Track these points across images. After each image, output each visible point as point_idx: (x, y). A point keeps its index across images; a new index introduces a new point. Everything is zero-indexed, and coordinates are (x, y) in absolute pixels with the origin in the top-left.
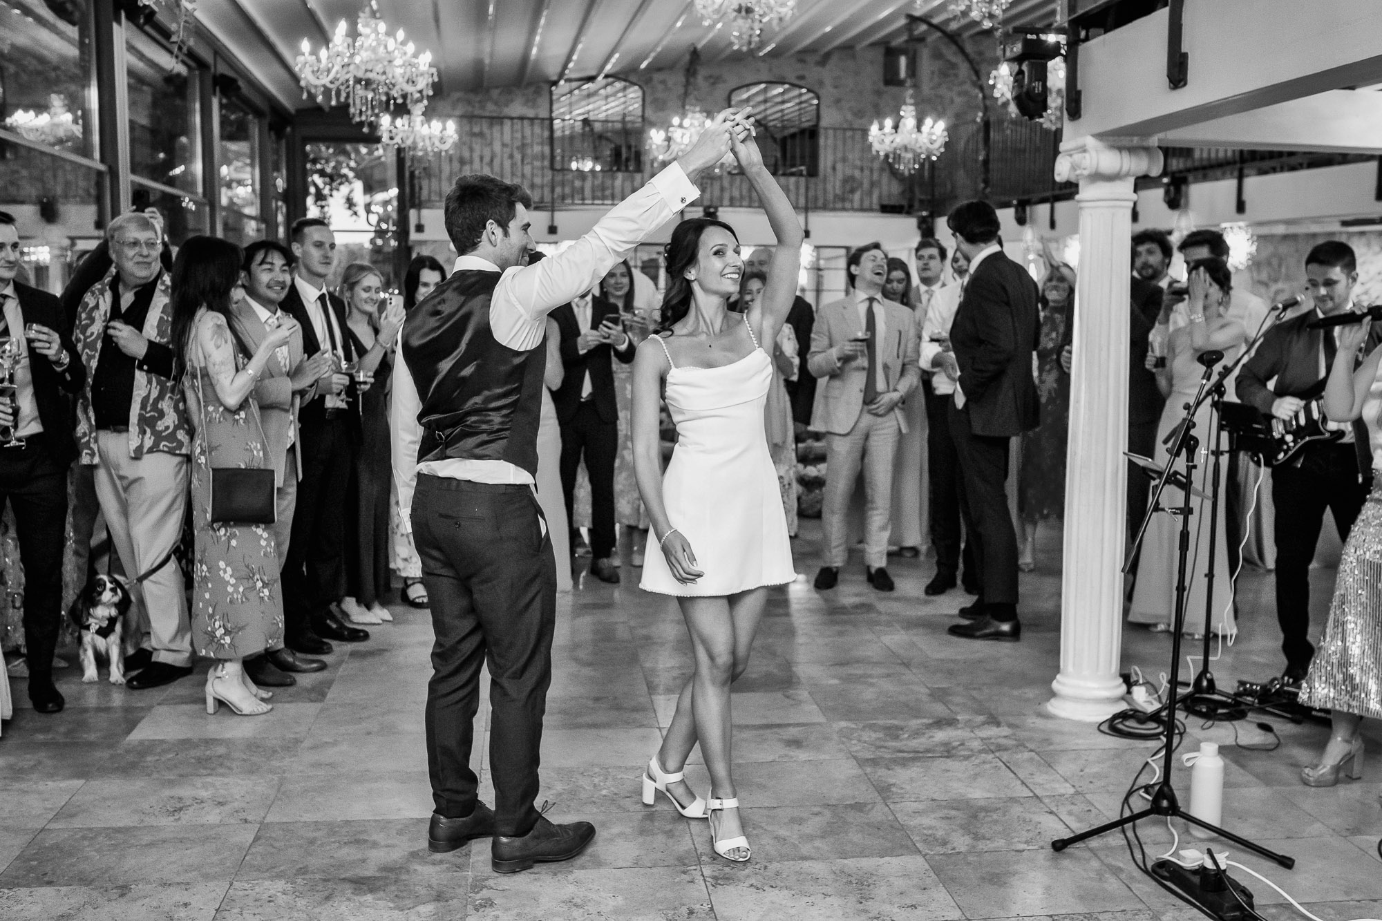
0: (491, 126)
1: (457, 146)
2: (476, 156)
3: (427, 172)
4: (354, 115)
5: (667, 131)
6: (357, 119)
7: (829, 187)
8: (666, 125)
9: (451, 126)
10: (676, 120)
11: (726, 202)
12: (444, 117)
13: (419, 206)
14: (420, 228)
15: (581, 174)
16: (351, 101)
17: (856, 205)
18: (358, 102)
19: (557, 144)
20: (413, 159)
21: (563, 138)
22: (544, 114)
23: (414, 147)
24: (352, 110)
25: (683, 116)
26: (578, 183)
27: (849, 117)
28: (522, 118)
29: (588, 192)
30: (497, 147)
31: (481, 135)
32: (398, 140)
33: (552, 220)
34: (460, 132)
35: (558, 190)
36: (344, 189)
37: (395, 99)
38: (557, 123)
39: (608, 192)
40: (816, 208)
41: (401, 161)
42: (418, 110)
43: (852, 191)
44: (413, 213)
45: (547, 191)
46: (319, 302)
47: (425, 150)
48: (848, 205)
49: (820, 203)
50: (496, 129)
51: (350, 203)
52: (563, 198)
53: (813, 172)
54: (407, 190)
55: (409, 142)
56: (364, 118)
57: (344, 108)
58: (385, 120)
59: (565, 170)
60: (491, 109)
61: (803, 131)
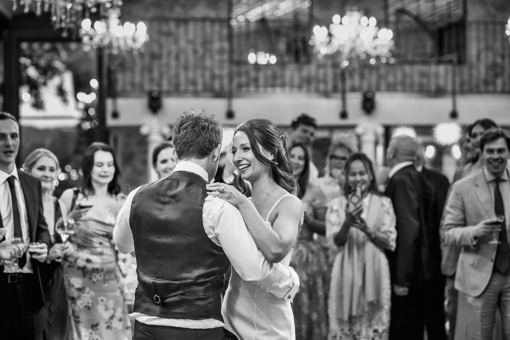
0: (178, 26)
1: (146, 44)
2: (165, 52)
3: (122, 66)
4: (55, 22)
5: (328, 28)
6: (57, 26)
7: (474, 72)
8: (327, 23)
9: (142, 27)
10: (336, 18)
11: (383, 87)
12: (135, 20)
13: (114, 95)
14: (115, 115)
15: (257, 66)
16: (53, 10)
17: (499, 88)
18: (59, 12)
19: (235, 41)
20: (111, 56)
21: (240, 35)
22: (223, 14)
23: (110, 46)
24: (54, 18)
25: (342, 15)
26: (253, 74)
27: (493, 11)
28: (204, 20)
29: (261, 82)
30: (182, 43)
31: (169, 34)
32: (96, 40)
33: (230, 105)
34: (149, 31)
35: (236, 81)
36: (56, 81)
37: (90, 9)
38: (234, 23)
39: (279, 81)
40: (463, 92)
41: (100, 58)
42: (114, 16)
43: (496, 76)
44: (109, 103)
45: (226, 82)
46: (7, 183)
47: (119, 48)
48: (491, 88)
49: (466, 87)
50: (182, 30)
51: (61, 92)
52: (240, 86)
53: (461, 61)
54: (105, 82)
55: (106, 42)
56: (63, 25)
57: (47, 15)
58: (86, 24)
59: (243, 62)
60: (178, 12)
61: (450, 26)
